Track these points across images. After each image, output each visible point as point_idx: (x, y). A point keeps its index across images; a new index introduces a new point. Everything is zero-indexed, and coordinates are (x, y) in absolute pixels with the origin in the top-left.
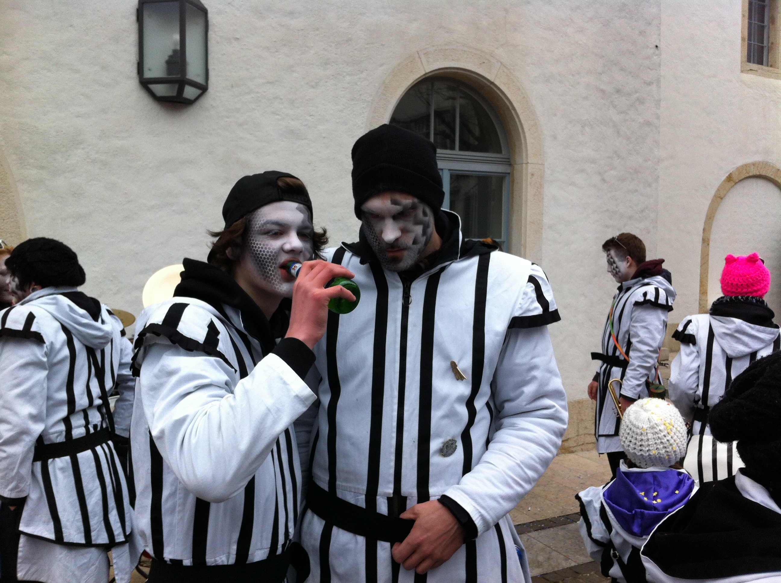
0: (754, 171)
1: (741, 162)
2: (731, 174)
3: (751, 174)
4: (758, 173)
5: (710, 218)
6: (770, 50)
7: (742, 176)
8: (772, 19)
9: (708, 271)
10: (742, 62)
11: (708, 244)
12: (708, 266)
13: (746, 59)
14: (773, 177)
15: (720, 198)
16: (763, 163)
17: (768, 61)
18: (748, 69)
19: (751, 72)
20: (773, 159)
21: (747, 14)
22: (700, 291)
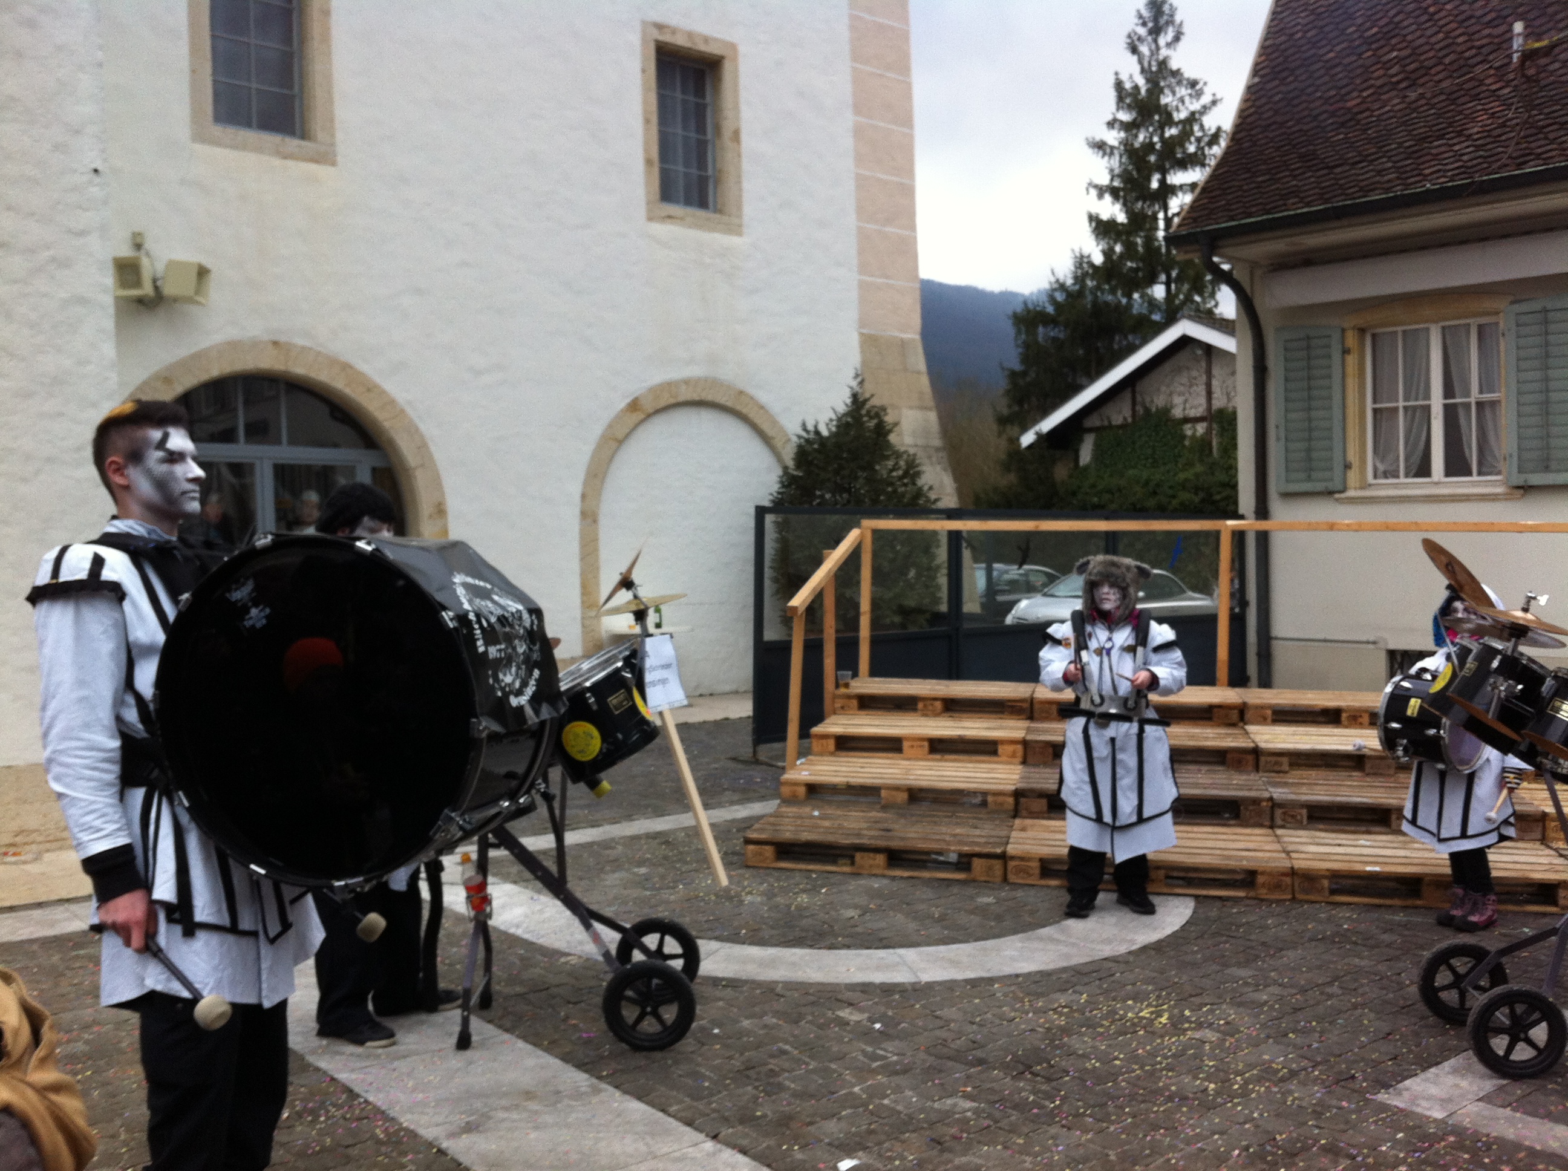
0: (686, 394)
1: (658, 377)
2: (635, 399)
3: (681, 399)
4: (696, 398)
5: (596, 476)
6: (717, 182)
7: (663, 403)
8: (718, 129)
9: (598, 569)
10: (648, 203)
11: (595, 521)
12: (597, 560)
13: (658, 196)
14: (729, 404)
15: (616, 440)
16: (706, 380)
17: (715, 202)
18: (663, 215)
19: (669, 221)
20: (727, 373)
21: (654, 119)
22: (583, 602)
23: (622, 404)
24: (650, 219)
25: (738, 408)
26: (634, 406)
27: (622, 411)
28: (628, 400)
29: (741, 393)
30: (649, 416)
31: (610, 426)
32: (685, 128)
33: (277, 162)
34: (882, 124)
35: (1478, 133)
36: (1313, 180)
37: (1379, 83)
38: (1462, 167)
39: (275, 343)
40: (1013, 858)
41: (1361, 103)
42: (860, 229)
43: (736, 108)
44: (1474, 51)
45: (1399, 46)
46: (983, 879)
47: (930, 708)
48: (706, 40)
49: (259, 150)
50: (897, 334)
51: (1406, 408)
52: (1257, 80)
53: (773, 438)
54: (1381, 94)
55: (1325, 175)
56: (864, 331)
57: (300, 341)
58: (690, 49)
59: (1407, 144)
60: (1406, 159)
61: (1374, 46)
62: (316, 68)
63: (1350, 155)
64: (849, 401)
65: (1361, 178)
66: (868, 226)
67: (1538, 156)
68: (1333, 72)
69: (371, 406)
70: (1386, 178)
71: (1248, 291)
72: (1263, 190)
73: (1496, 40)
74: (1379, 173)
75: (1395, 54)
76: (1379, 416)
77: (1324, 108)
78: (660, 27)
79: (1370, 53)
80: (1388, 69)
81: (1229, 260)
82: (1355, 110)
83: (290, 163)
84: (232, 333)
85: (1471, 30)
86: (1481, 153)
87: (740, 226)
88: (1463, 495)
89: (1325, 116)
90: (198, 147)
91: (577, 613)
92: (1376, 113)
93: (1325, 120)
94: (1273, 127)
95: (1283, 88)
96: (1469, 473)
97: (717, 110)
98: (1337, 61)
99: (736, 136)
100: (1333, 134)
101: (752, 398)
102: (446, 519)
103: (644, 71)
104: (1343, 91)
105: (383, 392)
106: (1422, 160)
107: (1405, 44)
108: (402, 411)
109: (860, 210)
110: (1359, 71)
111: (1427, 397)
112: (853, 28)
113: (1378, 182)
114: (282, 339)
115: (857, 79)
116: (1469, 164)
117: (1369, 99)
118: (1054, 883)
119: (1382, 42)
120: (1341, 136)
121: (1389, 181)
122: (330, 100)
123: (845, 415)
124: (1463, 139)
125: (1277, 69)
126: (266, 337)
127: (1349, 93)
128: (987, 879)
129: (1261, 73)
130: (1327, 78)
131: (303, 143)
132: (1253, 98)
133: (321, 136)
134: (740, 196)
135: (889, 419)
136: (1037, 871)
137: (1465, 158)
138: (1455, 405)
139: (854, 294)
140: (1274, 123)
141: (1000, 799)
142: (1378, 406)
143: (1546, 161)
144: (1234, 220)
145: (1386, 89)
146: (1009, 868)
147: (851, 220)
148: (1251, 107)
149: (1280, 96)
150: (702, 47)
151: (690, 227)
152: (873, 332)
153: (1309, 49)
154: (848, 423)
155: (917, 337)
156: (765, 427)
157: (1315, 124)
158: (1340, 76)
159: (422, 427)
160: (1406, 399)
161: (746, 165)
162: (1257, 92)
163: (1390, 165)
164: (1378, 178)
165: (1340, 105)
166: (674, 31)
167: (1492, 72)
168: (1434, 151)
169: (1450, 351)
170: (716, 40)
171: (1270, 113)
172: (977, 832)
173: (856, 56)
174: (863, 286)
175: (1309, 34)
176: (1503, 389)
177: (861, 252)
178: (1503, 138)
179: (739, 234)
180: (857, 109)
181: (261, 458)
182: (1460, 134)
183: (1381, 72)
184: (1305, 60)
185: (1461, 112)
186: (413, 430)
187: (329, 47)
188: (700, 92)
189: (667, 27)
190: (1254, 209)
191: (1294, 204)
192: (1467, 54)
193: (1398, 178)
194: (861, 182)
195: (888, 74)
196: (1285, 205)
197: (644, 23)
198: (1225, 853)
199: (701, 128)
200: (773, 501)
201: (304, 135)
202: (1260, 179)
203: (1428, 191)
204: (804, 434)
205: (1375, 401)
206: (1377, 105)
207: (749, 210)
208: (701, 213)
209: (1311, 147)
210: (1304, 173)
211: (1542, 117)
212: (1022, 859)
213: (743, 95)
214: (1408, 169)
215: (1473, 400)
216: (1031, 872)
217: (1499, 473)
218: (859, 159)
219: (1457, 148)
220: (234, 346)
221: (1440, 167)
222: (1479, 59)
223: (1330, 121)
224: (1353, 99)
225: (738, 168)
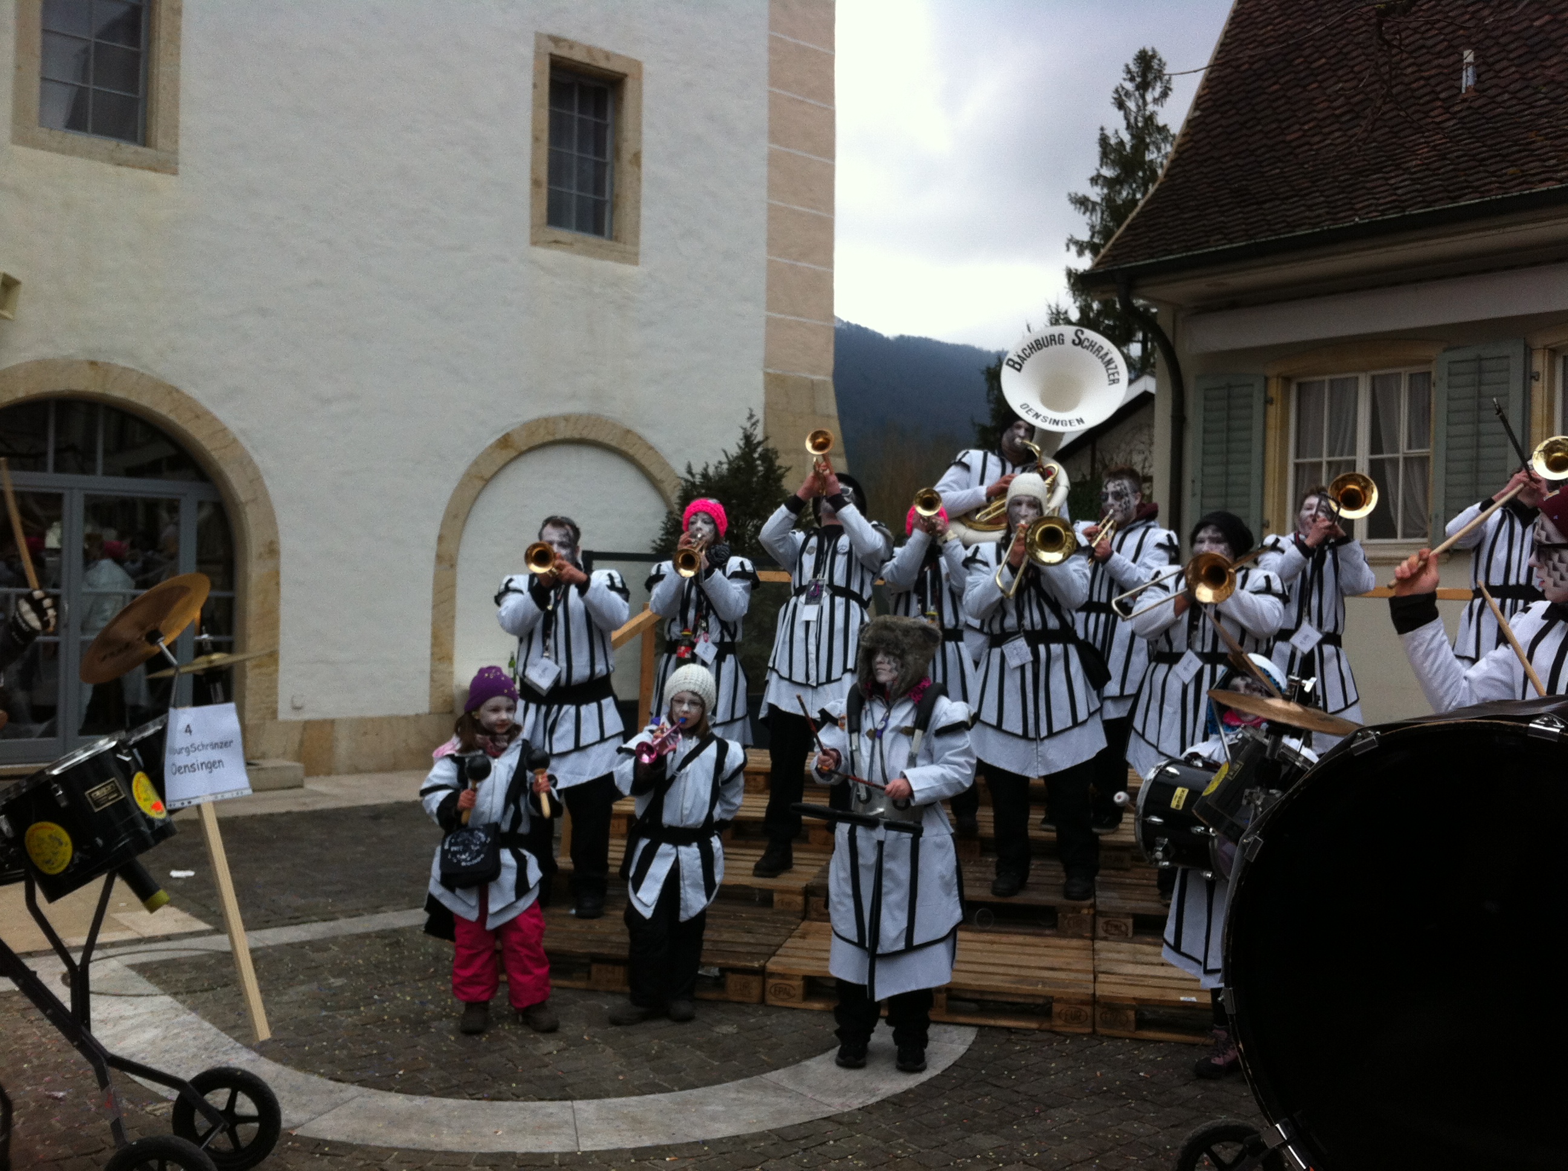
0: (565, 431)
1: (532, 412)
2: (508, 434)
3: (558, 437)
4: (577, 436)
5: (456, 517)
6: (614, 207)
7: (538, 440)
8: (617, 152)
9: (453, 617)
10: (532, 227)
11: (453, 566)
12: (453, 607)
13: (545, 220)
14: (614, 443)
15: (482, 478)
16: (589, 416)
17: (611, 230)
18: (552, 239)
19: (554, 245)
20: (615, 409)
21: (545, 137)
22: (432, 654)
23: (492, 440)
24: (534, 243)
25: (624, 448)
26: (505, 442)
27: (491, 447)
28: (499, 436)
29: (628, 432)
30: (522, 454)
31: (476, 463)
32: (581, 149)
33: (110, 169)
34: (800, 153)
35: (1415, 166)
36: (1240, 215)
37: (1321, 116)
38: (1394, 201)
39: (93, 363)
40: (772, 975)
41: (1303, 136)
42: (770, 262)
43: (638, 131)
44: (1422, 82)
45: (1345, 78)
46: (736, 998)
47: (753, 783)
48: (608, 56)
49: (89, 155)
50: (805, 375)
51: (1329, 463)
52: (1198, 113)
53: (663, 482)
54: (1322, 127)
55: (1256, 210)
56: (770, 371)
57: (121, 362)
58: (588, 65)
59: (1342, 178)
60: (1339, 193)
61: (1319, 78)
62: (162, 70)
63: (1282, 190)
64: (742, 443)
65: (1288, 213)
66: (779, 259)
67: (1476, 190)
68: (1275, 105)
69: (198, 433)
70: (1317, 212)
71: (1169, 336)
72: (1187, 227)
73: (1446, 71)
74: (1310, 208)
75: (1340, 85)
76: (1301, 473)
77: (1264, 141)
78: (556, 40)
79: (1315, 85)
80: (1332, 102)
81: (1156, 302)
82: (1294, 144)
83: (124, 170)
84: (46, 351)
85: (1421, 60)
86: (1418, 186)
87: (637, 254)
88: (1384, 559)
89: (1263, 150)
90: (21, 150)
91: (427, 667)
92: (1315, 147)
93: (1264, 154)
94: (1209, 162)
95: (1224, 122)
96: (1394, 535)
97: (618, 130)
98: (1281, 93)
99: (637, 158)
100: (1268, 168)
101: (640, 438)
102: (278, 559)
103: (535, 86)
104: (1284, 125)
105: (215, 419)
106: (1357, 193)
107: (1351, 76)
108: (235, 440)
109: (772, 244)
110: (1302, 104)
111: (1353, 451)
112: (772, 50)
113: (1307, 218)
114: (101, 359)
115: (774, 104)
116: (1404, 197)
117: (1309, 133)
118: (817, 1006)
119: (1329, 74)
120: (1278, 171)
121: (1319, 216)
122: (176, 105)
123: (737, 458)
124: (1401, 172)
125: (1218, 103)
126: (81, 357)
127: (1289, 127)
128: (740, 999)
129: (1202, 106)
130: (1269, 112)
131: (140, 149)
132: (1191, 132)
133: (161, 142)
134: (638, 223)
135: (781, 462)
136: (799, 992)
137: (1400, 192)
138: (1382, 461)
139: (761, 332)
140: (1212, 158)
141: (788, 897)
142: (1301, 460)
143: (1483, 194)
144: (1153, 258)
145: (1328, 122)
146: (768, 986)
147: (761, 253)
148: (1187, 142)
149: (1219, 130)
150: (603, 64)
151: (579, 253)
152: (779, 372)
153: (1254, 82)
154: (739, 468)
155: (829, 379)
156: (654, 470)
157: (1252, 158)
158: (1282, 109)
159: (256, 458)
160: (1331, 453)
161: (646, 190)
162: (1195, 127)
163: (1322, 199)
164: (1307, 214)
165: (1280, 138)
166: (571, 45)
167: (1439, 103)
168: (1368, 185)
169: (1380, 403)
170: (619, 56)
171: (1208, 148)
172: (747, 938)
173: (775, 80)
174: (769, 321)
175: (1256, 66)
176: (1432, 444)
177: (770, 288)
178: (1442, 170)
179: (636, 263)
180: (774, 136)
181: (71, 489)
182: (1398, 167)
183: (1325, 104)
184: (1249, 92)
185: (1402, 145)
186: (245, 462)
187: (178, 47)
188: (600, 109)
189: (565, 40)
190: (1175, 247)
191: (1218, 240)
192: (1414, 86)
193: (1328, 213)
194: (774, 215)
195: (812, 102)
196: (1208, 242)
197: (538, 36)
198: (1024, 972)
199: (600, 150)
200: (655, 549)
201: (145, 143)
202: (1186, 216)
203: (1357, 225)
204: (689, 477)
205: (1298, 456)
206: (1317, 139)
207: (646, 238)
208: (592, 239)
209: (1244, 183)
210: (1233, 209)
211: (1484, 149)
212: (783, 976)
213: (647, 117)
214: (1339, 203)
215: (1401, 456)
216: (792, 992)
217: (1425, 536)
218: (773, 188)
219: (1392, 181)
220: (44, 365)
221: (1375, 201)
222: (1427, 89)
223: (1267, 156)
224: (1294, 132)
225: (637, 193)
